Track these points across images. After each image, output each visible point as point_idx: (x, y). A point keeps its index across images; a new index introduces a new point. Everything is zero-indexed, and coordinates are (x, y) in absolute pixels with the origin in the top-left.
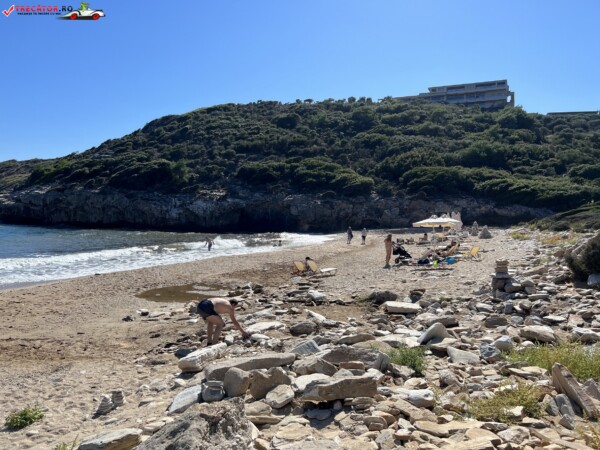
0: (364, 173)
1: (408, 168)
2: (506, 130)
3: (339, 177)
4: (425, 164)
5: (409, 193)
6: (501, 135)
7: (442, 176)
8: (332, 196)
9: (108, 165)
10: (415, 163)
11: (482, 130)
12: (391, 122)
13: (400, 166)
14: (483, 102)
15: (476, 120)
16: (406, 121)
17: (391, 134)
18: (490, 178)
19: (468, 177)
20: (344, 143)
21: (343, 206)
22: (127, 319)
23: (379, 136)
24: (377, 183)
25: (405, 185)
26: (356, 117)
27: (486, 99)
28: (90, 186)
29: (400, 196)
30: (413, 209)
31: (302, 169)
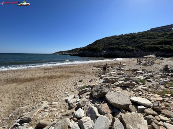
0: (133, 47)
1: (143, 46)
2: (171, 36)
3: (127, 48)
4: (147, 45)
5: (143, 51)
6: (169, 37)
7: (151, 47)
8: (126, 51)
9: (90, 48)
10: (145, 45)
11: (164, 36)
12: (140, 37)
13: (141, 45)
14: (165, 30)
15: (162, 34)
16: (144, 36)
17: (140, 39)
18: (165, 47)
19: (158, 47)
20: (129, 42)
21: (128, 53)
22: (92, 70)
23: (137, 40)
24: (135, 49)
25: (142, 49)
26: (132, 37)
27: (166, 29)
28: (87, 51)
29: (141, 51)
30: (144, 54)
31: (120, 47)
